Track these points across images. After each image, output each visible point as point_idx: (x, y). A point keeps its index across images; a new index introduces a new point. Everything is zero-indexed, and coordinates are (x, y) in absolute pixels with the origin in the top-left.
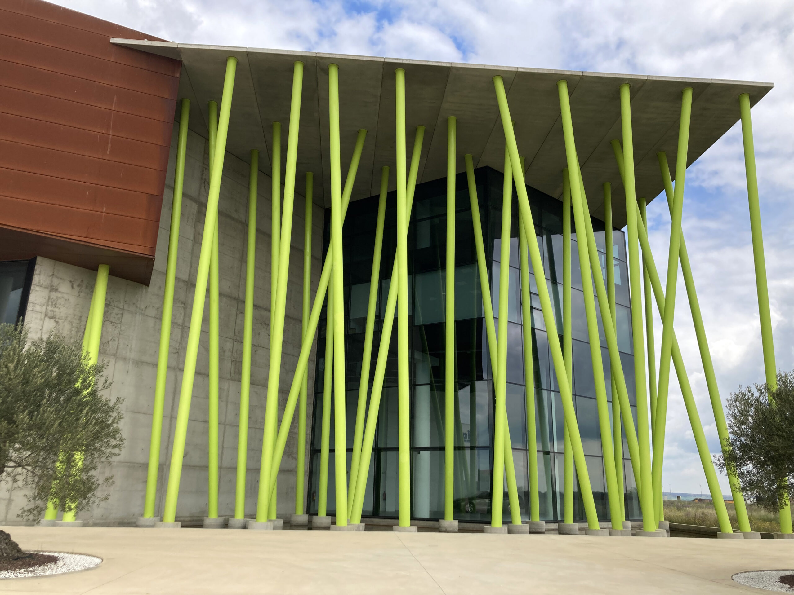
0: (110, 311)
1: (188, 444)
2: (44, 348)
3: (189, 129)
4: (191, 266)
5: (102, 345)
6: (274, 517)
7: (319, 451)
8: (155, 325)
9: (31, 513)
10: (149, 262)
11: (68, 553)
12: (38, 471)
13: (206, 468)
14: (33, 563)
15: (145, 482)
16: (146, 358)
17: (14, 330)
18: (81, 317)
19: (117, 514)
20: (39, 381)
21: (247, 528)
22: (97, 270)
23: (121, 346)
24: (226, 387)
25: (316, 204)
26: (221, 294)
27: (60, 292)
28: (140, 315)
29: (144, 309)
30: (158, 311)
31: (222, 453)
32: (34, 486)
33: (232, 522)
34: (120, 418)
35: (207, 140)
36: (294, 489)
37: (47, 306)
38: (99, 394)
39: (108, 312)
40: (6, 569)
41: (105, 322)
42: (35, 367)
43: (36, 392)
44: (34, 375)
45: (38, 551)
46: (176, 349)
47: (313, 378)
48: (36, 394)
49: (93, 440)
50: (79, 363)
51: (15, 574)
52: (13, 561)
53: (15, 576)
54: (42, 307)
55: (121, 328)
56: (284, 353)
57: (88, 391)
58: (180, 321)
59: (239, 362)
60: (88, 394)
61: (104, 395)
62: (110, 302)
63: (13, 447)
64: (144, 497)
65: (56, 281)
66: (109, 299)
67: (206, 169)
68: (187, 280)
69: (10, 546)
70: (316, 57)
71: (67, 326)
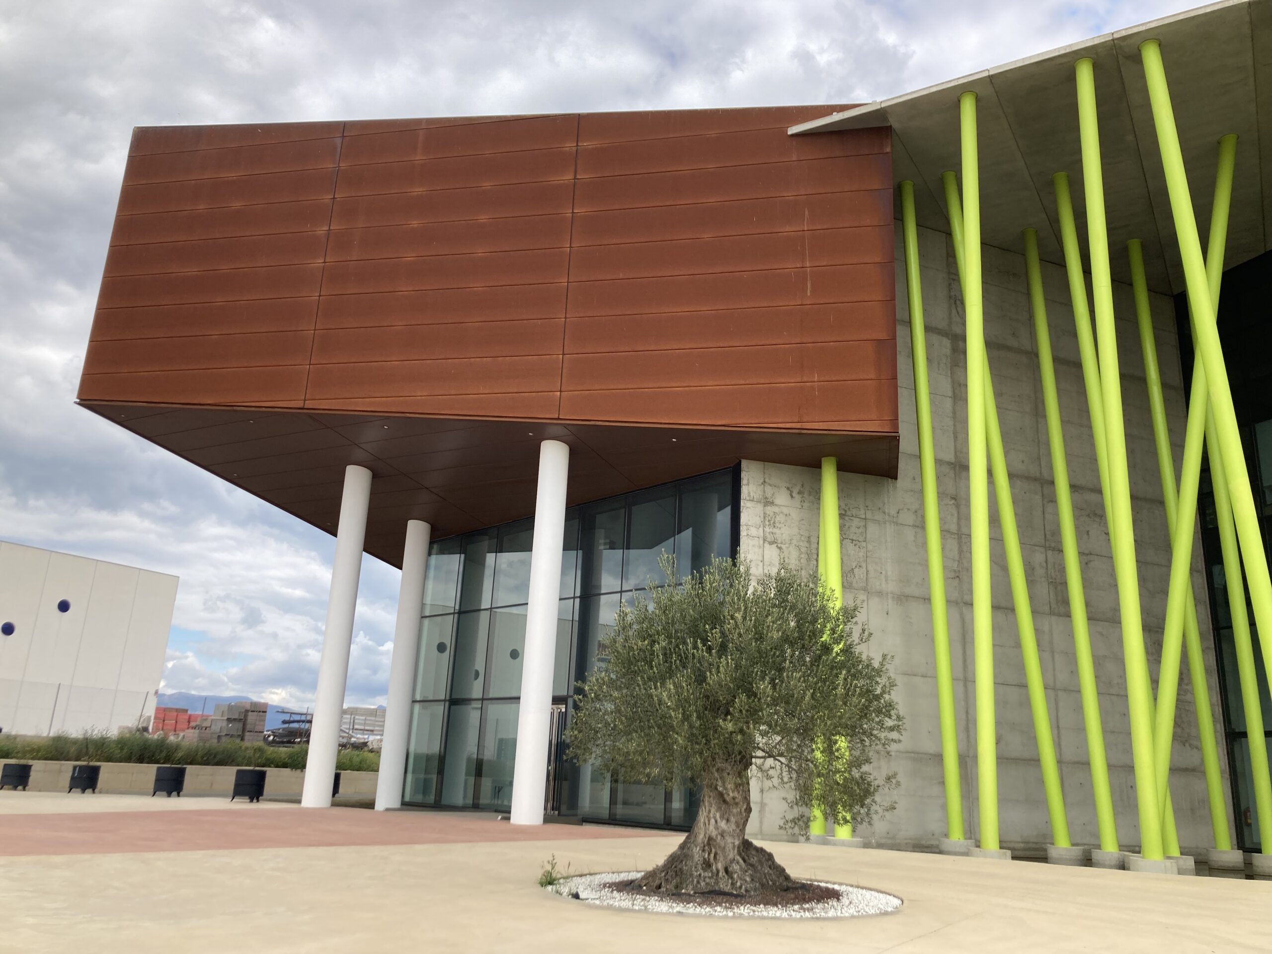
0: (847, 525)
1: (1000, 723)
2: (774, 588)
3: (918, 225)
4: (956, 438)
5: (845, 575)
6: (1175, 852)
7: (1244, 735)
8: (915, 537)
9: (795, 823)
10: (892, 441)
11: (852, 886)
12: (794, 765)
13: (1035, 761)
14: (808, 898)
15: (942, 783)
16: (913, 590)
17: (732, 565)
18: (809, 537)
19: (908, 831)
20: (776, 635)
21: (1128, 869)
22: (820, 467)
23: (872, 574)
24: (1046, 628)
25: (1154, 292)
26: (1011, 476)
27: (776, 505)
28: (891, 524)
29: (895, 515)
30: (916, 515)
31: (1059, 737)
32: (792, 784)
33: (1096, 855)
34: (893, 685)
35: (948, 234)
36: (1205, 802)
37: (764, 527)
38: (857, 650)
39: (845, 525)
40: (775, 905)
41: (842, 540)
42: (767, 616)
43: (774, 650)
44: (768, 627)
45: (811, 880)
46: (955, 571)
47: (1205, 602)
48: (775, 653)
49: (860, 719)
50: (823, 606)
51: (788, 912)
52: (781, 893)
53: (788, 915)
54: (758, 529)
55: (866, 548)
56: (1141, 563)
57: (841, 646)
58: (953, 528)
59: (1061, 583)
60: (842, 651)
61: (863, 651)
62: (846, 511)
63: (758, 730)
64: (944, 807)
65: (769, 491)
66: (843, 506)
67: (954, 280)
68: (953, 460)
69: (775, 870)
70: (1113, 40)
71: (794, 554)
